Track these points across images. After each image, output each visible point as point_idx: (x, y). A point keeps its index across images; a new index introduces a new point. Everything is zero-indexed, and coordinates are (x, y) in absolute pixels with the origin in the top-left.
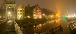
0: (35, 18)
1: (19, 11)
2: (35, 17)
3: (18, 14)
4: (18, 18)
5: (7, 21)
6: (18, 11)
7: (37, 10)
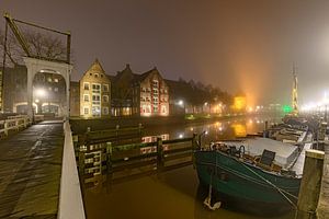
0: (147, 114)
1: (86, 88)
2: (147, 110)
3: (82, 98)
4: (82, 112)
5: (34, 124)
6: (82, 87)
7: (152, 87)
